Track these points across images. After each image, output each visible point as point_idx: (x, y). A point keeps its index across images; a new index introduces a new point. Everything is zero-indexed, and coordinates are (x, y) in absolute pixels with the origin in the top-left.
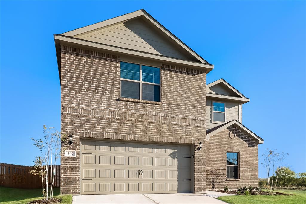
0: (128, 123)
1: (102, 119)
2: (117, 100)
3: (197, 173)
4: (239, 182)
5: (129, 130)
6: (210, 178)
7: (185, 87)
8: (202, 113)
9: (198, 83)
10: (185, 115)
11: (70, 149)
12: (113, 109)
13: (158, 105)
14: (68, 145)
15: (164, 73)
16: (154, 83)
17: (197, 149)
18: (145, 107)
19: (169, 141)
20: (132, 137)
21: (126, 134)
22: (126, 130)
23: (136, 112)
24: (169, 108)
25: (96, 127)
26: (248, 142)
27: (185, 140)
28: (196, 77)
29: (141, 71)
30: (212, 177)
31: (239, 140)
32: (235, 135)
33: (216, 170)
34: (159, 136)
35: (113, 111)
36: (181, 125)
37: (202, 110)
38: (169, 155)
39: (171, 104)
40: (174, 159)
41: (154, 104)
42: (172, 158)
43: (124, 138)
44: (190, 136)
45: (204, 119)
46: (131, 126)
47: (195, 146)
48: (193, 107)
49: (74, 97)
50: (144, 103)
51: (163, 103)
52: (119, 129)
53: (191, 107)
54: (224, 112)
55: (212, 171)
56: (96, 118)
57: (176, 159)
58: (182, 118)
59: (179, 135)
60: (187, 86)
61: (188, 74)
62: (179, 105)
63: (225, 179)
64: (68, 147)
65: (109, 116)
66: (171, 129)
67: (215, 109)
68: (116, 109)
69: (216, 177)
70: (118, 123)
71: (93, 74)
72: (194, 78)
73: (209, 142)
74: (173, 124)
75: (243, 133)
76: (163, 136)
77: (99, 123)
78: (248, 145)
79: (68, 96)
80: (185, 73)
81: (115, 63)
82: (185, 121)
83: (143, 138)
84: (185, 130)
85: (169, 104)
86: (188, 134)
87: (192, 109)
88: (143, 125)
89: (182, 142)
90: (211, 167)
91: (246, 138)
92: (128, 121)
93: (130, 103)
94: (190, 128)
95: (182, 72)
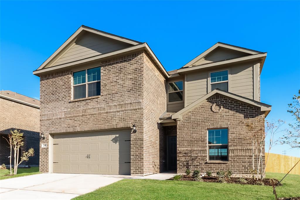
0: (76, 119)
1: (60, 119)
2: (69, 103)
3: (134, 155)
4: (227, 164)
5: (77, 123)
6: (183, 161)
7: (122, 75)
8: (139, 95)
9: (135, 66)
10: (122, 101)
11: (44, 143)
12: (66, 110)
13: (98, 98)
14: (43, 140)
15: (103, 69)
16: (97, 80)
17: (134, 132)
18: (87, 103)
19: (107, 128)
20: (78, 129)
21: (75, 127)
22: (75, 124)
23: (82, 108)
24: (107, 98)
25: (57, 125)
26: (244, 112)
27: (121, 125)
28: (133, 61)
29: (87, 75)
30: (186, 159)
31: (229, 112)
32: (220, 108)
33: (191, 151)
34: (99, 125)
35: (66, 111)
36: (118, 112)
37: (139, 92)
38: (112, 140)
39: (108, 95)
40: (116, 143)
41: (94, 99)
42: (114, 142)
43: (73, 131)
44: (126, 120)
45: (141, 101)
46: (78, 120)
47: (131, 129)
48: (129, 91)
49: (46, 108)
50: (87, 100)
51: (102, 96)
52: (70, 124)
53: (128, 92)
54: (227, 81)
55: (186, 153)
56: (57, 119)
57: (118, 143)
58: (118, 105)
59: (115, 121)
60: (124, 73)
61: (125, 61)
62: (116, 93)
63: (205, 162)
64: (43, 141)
65: (64, 115)
66: (108, 117)
67: (212, 80)
68: (68, 110)
69: (192, 159)
70: (70, 119)
71: (56, 88)
72: (131, 63)
73: (182, 121)
74: (110, 112)
75: (234, 102)
76: (102, 124)
77: (58, 122)
78: (244, 116)
79: (43, 108)
80: (121, 62)
81: (68, 76)
82: (121, 107)
83: (86, 128)
84: (121, 115)
85: (107, 95)
86: (124, 118)
87: (129, 93)
88: (86, 118)
89: (119, 127)
90: (185, 149)
91: (241, 108)
92: (76, 116)
93: (77, 103)
94: (126, 113)
95: (118, 62)
